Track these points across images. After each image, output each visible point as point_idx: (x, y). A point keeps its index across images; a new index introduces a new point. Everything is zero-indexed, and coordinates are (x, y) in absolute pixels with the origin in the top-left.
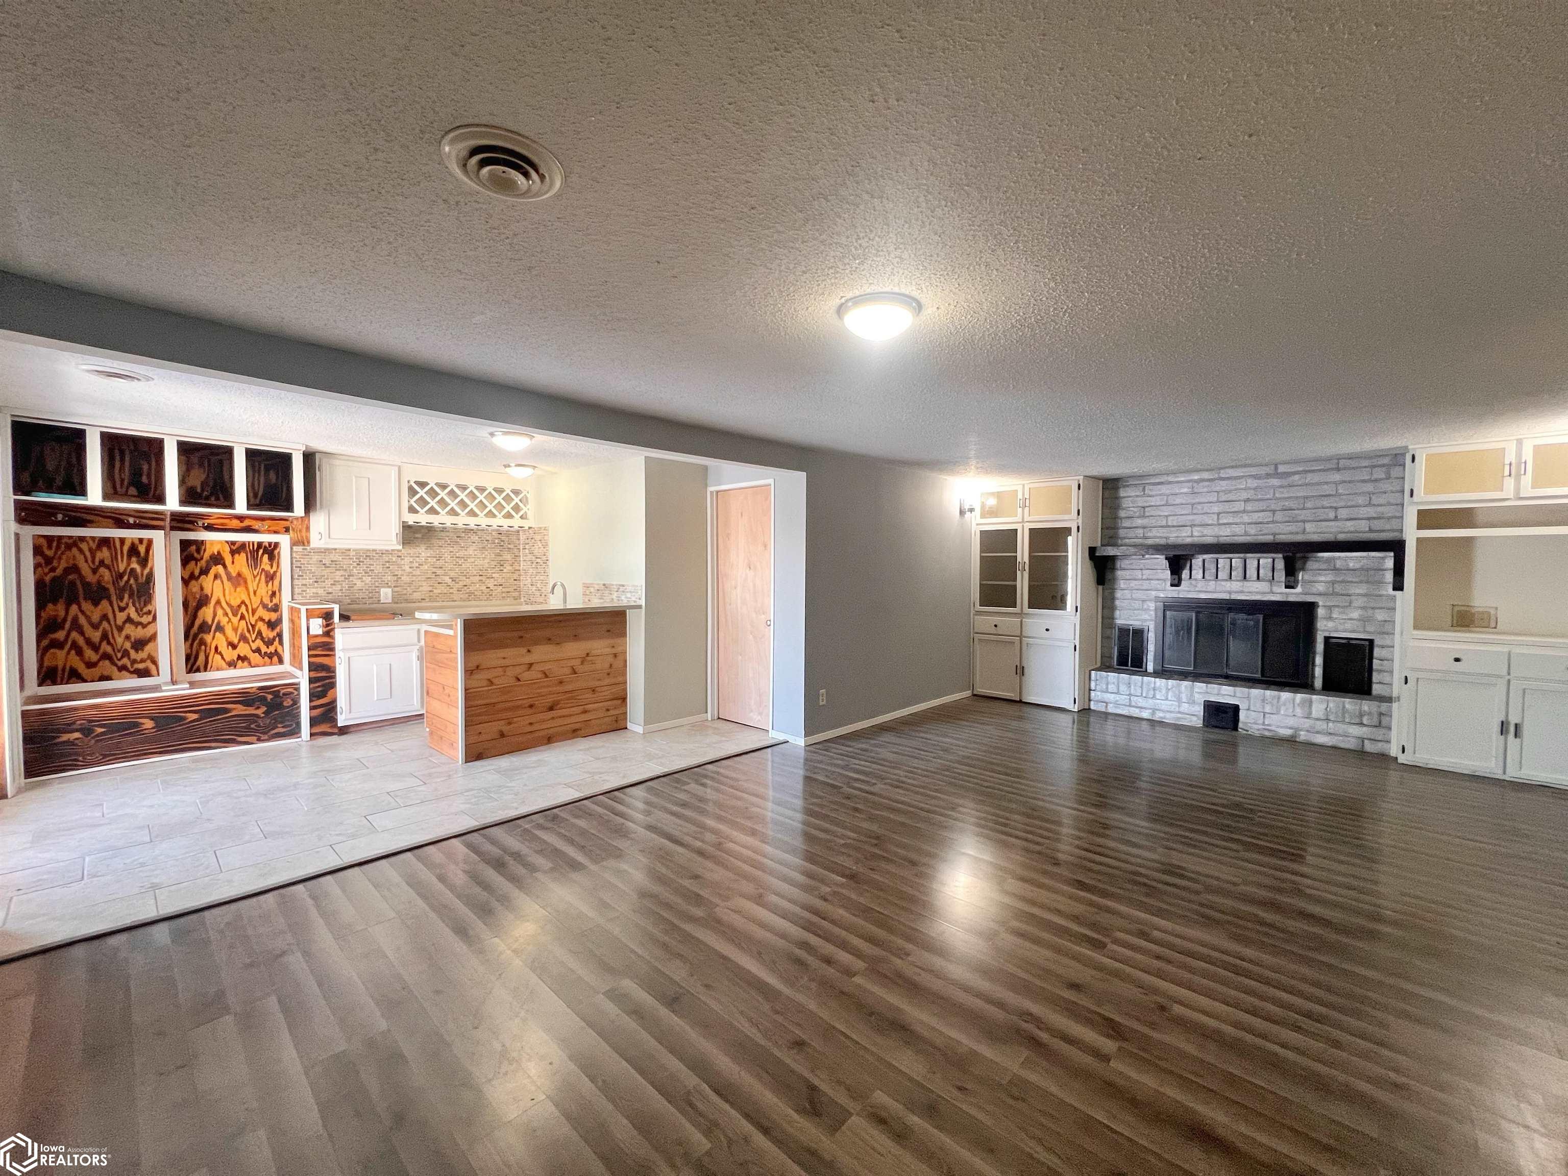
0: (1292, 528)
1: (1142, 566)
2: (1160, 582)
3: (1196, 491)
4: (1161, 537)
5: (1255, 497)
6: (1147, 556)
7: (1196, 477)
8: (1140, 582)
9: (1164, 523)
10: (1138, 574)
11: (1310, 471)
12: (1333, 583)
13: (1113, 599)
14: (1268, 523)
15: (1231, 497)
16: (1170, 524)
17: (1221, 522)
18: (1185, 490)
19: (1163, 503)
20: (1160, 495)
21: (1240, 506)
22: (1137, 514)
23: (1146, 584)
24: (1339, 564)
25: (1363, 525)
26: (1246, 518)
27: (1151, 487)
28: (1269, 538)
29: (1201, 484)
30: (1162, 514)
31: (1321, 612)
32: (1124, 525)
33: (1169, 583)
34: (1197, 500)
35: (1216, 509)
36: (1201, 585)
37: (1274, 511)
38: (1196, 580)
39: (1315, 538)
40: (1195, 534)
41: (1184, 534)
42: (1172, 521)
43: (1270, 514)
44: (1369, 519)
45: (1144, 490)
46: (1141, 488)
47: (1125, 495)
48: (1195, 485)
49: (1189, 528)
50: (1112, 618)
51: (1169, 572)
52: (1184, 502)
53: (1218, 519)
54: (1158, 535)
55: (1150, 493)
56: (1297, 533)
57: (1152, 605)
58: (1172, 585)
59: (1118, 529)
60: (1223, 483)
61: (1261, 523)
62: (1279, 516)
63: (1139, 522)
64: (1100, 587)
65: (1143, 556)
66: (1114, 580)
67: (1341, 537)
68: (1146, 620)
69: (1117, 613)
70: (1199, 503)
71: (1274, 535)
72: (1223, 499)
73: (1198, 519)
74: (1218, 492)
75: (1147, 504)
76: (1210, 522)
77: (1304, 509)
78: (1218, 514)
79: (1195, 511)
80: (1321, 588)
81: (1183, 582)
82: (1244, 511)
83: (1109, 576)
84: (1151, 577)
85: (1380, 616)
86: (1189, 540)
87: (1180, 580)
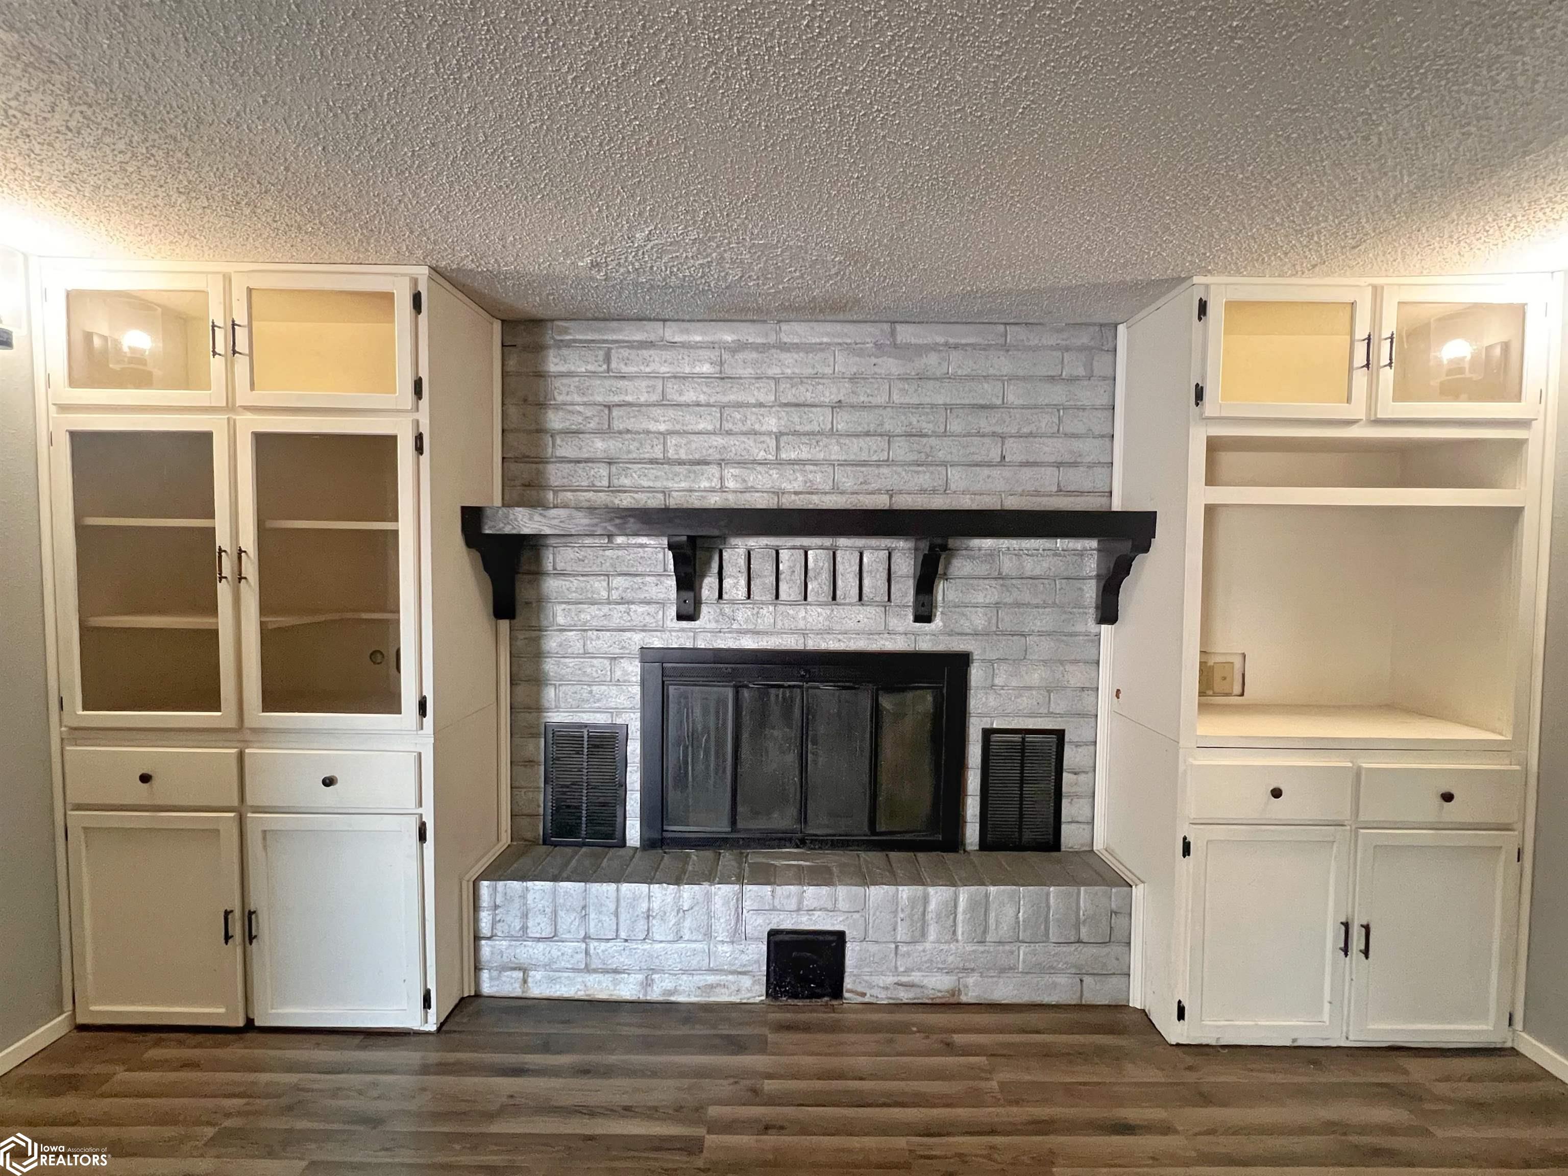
0: (924, 479)
1: (607, 567)
2: (652, 609)
3: (728, 371)
4: (651, 490)
5: (854, 400)
6: (620, 540)
7: (729, 338)
8: (605, 609)
9: (658, 453)
10: (599, 586)
11: (956, 347)
12: (997, 605)
13: (538, 655)
14: (878, 464)
15: (806, 394)
16: (671, 454)
17: (784, 456)
18: (706, 368)
19: (654, 398)
20: (648, 376)
21: (820, 419)
22: (592, 425)
23: (617, 616)
24: (1008, 565)
25: (1048, 479)
26: (835, 452)
27: (625, 353)
28: (880, 502)
29: (740, 356)
30: (653, 427)
31: (976, 674)
32: (560, 452)
33: (672, 611)
34: (732, 397)
35: (771, 423)
36: (743, 615)
37: (890, 437)
38: (733, 602)
39: (967, 503)
40: (731, 484)
41: (705, 484)
42: (676, 448)
43: (882, 442)
44: (1059, 465)
45: (608, 359)
46: (601, 353)
47: (563, 368)
48: (725, 356)
49: (714, 470)
50: (538, 708)
51: (672, 582)
52: (702, 398)
53: (778, 448)
54: (645, 483)
55: (624, 369)
56: (934, 491)
57: (633, 669)
58: (680, 617)
59: (543, 461)
60: (788, 358)
61: (864, 464)
62: (901, 450)
63: (599, 446)
64: (504, 624)
65: (610, 536)
66: (539, 603)
67: (1012, 503)
68: (618, 711)
69: (550, 693)
70: (739, 405)
71: (891, 494)
72: (789, 397)
73: (736, 446)
74: (777, 380)
75: (616, 399)
76: (761, 455)
77: (945, 434)
78: (778, 436)
79: (727, 426)
80: (978, 620)
81: (704, 609)
82: (832, 433)
83: (523, 592)
84: (629, 595)
85: (1076, 676)
86: (714, 501)
87: (698, 603)
